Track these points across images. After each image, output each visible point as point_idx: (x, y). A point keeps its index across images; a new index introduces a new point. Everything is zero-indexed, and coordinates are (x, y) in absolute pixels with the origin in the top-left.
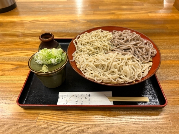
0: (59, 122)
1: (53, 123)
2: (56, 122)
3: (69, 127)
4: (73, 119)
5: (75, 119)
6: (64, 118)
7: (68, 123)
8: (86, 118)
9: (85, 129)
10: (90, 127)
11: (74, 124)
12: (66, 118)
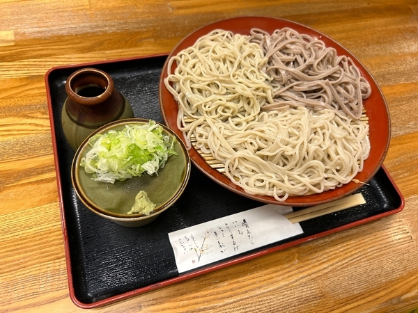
0: (200, 310)
4: (228, 291)
5: (232, 290)
7: (221, 304)
8: (254, 280)
9: (262, 306)
10: (271, 297)
12: (211, 295)
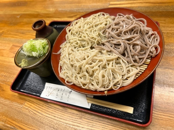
0: (38, 112)
1: (34, 111)
2: (36, 111)
3: (44, 120)
4: (50, 112)
6: (43, 109)
7: (45, 115)
9: (56, 125)
10: (61, 124)
11: (49, 117)
12: (45, 110)
